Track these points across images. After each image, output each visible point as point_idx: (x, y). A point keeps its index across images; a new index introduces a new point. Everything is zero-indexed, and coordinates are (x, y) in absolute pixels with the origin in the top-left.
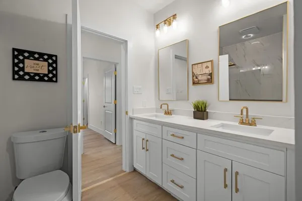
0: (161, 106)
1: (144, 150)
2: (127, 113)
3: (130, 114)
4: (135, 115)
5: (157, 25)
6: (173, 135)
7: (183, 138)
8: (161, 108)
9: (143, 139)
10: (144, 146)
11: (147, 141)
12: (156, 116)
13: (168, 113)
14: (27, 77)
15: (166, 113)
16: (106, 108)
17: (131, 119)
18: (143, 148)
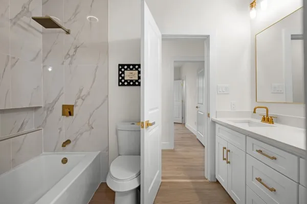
0: (255, 109)
1: (225, 161)
2: (209, 115)
3: (213, 117)
4: (218, 119)
5: (252, 3)
6: (260, 152)
7: (275, 159)
8: (254, 112)
9: (225, 148)
10: (225, 157)
11: (229, 151)
12: (249, 122)
13: (268, 119)
14: (126, 83)
15: (264, 120)
16: (199, 109)
17: (214, 123)
18: (224, 159)
